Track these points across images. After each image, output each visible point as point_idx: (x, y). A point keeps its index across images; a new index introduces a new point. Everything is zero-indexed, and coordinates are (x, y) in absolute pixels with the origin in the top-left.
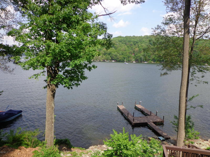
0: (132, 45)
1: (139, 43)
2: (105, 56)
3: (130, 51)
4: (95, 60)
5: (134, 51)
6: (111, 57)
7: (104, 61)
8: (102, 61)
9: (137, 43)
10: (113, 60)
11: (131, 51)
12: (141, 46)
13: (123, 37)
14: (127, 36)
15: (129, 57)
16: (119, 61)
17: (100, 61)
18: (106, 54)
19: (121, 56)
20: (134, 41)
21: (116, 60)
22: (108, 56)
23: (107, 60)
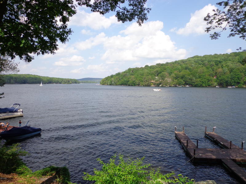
0: (213, 65)
1: (223, 63)
2: (176, 80)
3: (210, 72)
4: (164, 85)
5: (216, 73)
6: (184, 81)
7: (176, 86)
8: (173, 86)
9: (220, 62)
10: (187, 84)
11: (212, 72)
12: (226, 65)
13: (201, 57)
14: (205, 55)
15: (209, 80)
16: (196, 86)
17: (170, 86)
18: (179, 77)
19: (198, 80)
20: (215, 61)
21: (192, 85)
22: (180, 80)
23: (179, 85)
